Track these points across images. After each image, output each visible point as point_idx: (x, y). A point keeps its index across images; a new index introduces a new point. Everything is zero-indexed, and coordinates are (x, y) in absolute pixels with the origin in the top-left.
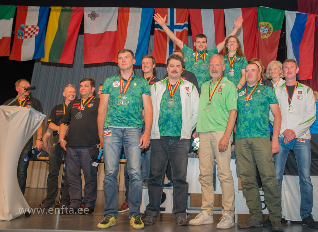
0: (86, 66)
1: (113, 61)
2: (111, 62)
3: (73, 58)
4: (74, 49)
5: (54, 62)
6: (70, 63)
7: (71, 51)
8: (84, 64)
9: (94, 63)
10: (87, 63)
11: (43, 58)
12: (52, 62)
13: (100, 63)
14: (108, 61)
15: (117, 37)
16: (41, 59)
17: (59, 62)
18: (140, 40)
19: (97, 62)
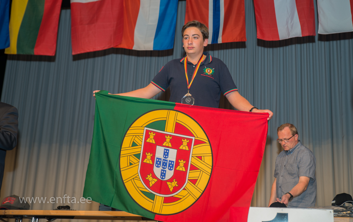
0: (77, 58)
1: (120, 46)
2: (117, 47)
3: (55, 45)
4: (56, 31)
5: (25, 54)
6: (51, 53)
7: (51, 34)
8: (73, 54)
9: (88, 51)
10: (79, 53)
11: (8, 48)
12: (21, 53)
13: (98, 52)
14: (112, 46)
15: (124, 5)
16: (6, 50)
17: (32, 54)
18: (163, 7)
19: (95, 50)
